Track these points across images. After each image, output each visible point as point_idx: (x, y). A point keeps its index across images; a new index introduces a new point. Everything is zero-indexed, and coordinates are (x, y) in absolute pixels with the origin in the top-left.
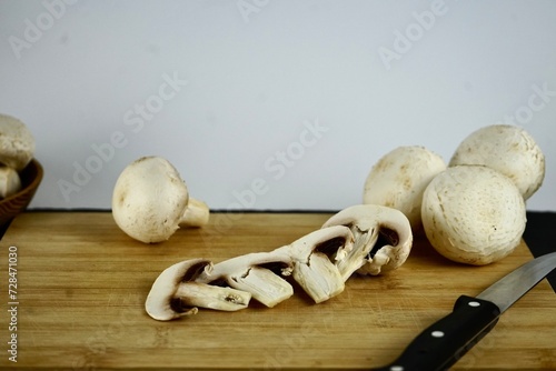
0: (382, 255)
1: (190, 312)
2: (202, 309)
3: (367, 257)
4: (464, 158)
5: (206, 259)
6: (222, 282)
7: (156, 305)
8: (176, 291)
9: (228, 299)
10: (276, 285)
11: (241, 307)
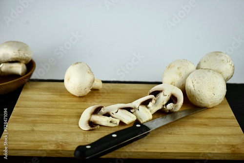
0: (170, 106)
1: (96, 127)
2: (101, 126)
3: (164, 106)
5: (102, 105)
6: (108, 115)
7: (83, 125)
8: (90, 118)
9: (111, 122)
10: (129, 116)
11: (116, 125)
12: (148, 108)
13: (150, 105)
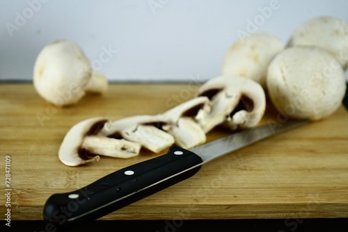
0: (240, 117)
1: (93, 160)
2: (102, 157)
3: (227, 117)
4: (298, 41)
5: (106, 118)
6: (117, 136)
7: (68, 156)
8: (82, 143)
9: (123, 149)
10: (159, 137)
11: (132, 155)
12: (197, 121)
13: (201, 115)
